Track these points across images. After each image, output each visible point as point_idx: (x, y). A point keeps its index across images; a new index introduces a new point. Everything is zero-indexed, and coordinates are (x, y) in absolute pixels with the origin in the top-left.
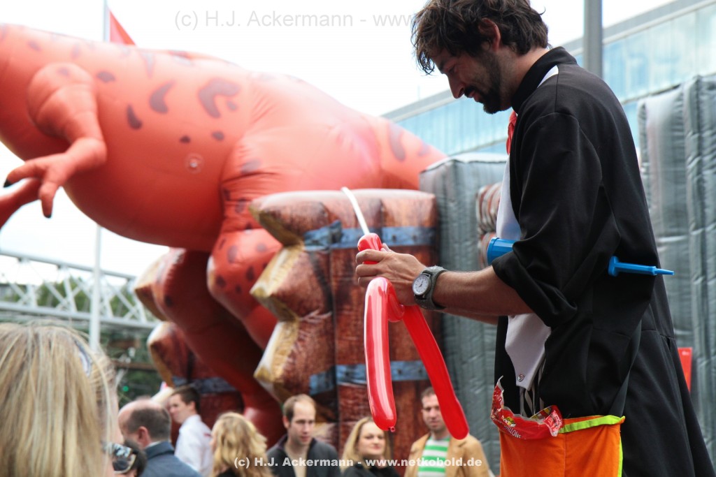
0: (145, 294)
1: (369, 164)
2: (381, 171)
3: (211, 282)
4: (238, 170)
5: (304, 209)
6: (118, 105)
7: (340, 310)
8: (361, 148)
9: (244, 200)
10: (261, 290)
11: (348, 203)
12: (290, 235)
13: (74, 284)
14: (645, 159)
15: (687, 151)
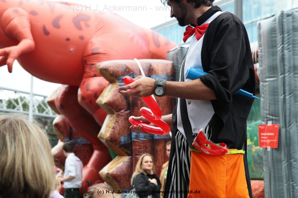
0: (51, 104)
1: (145, 49)
2: (150, 52)
3: (79, 99)
4: (90, 52)
5: (118, 67)
6: (39, 25)
7: (133, 109)
8: (141, 42)
9: (93, 65)
10: (101, 101)
11: (137, 65)
12: (112, 78)
13: (22, 99)
14: (260, 46)
15: (278, 42)
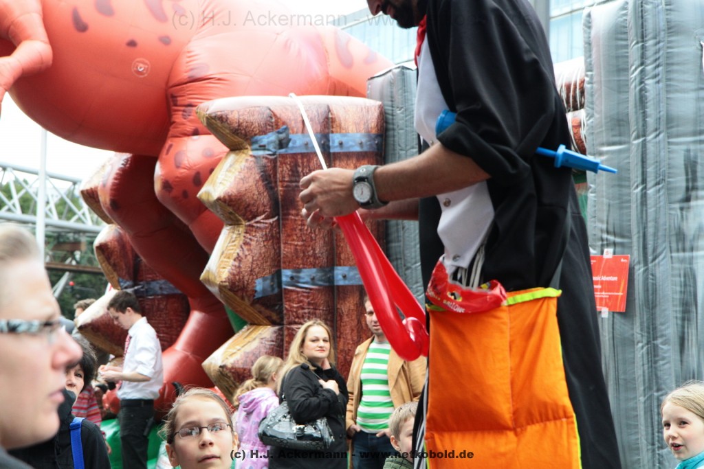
0: (91, 197)
1: (317, 70)
2: (328, 78)
3: (157, 187)
4: (185, 76)
5: (251, 113)
6: (64, 7)
7: (286, 214)
8: (308, 55)
9: (191, 105)
10: (208, 194)
11: (295, 108)
12: (237, 139)
13: (19, 186)
14: (589, 68)
15: (631, 60)
